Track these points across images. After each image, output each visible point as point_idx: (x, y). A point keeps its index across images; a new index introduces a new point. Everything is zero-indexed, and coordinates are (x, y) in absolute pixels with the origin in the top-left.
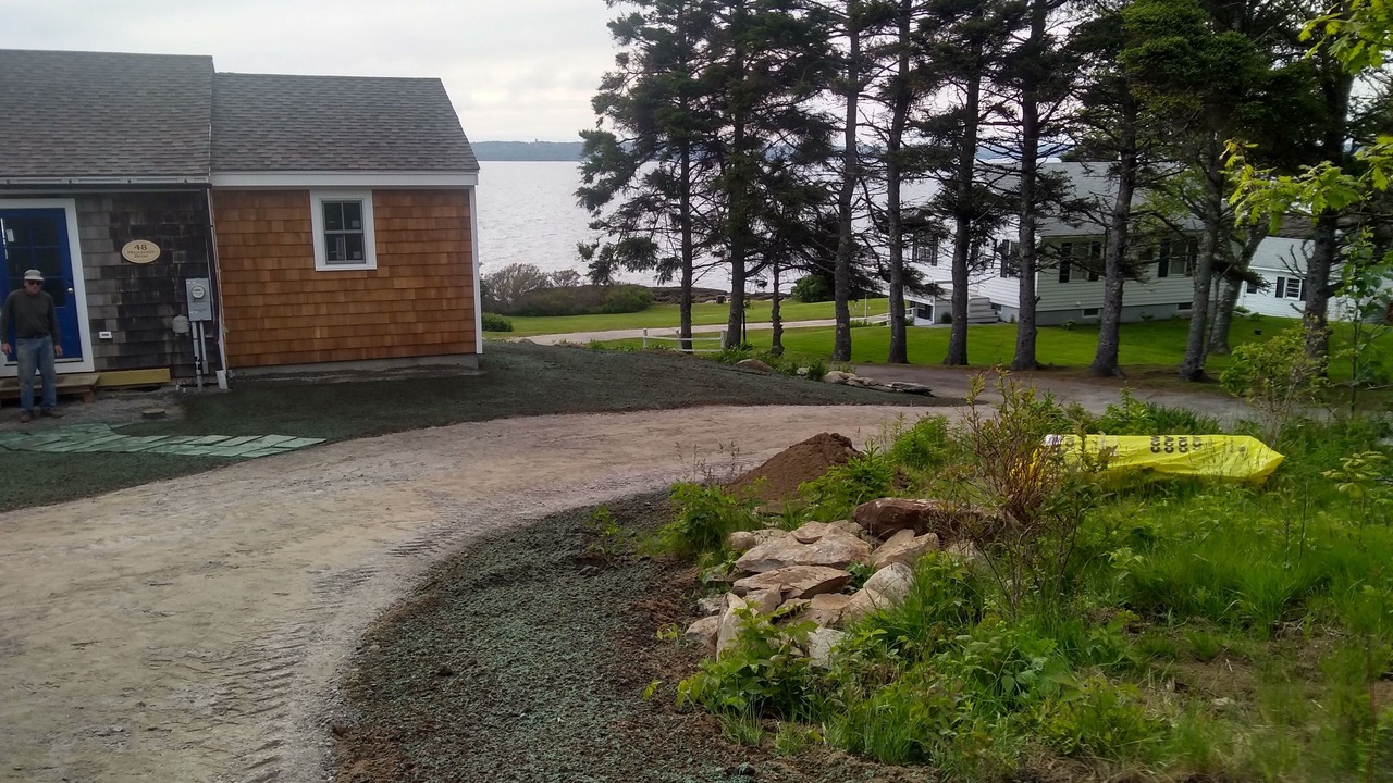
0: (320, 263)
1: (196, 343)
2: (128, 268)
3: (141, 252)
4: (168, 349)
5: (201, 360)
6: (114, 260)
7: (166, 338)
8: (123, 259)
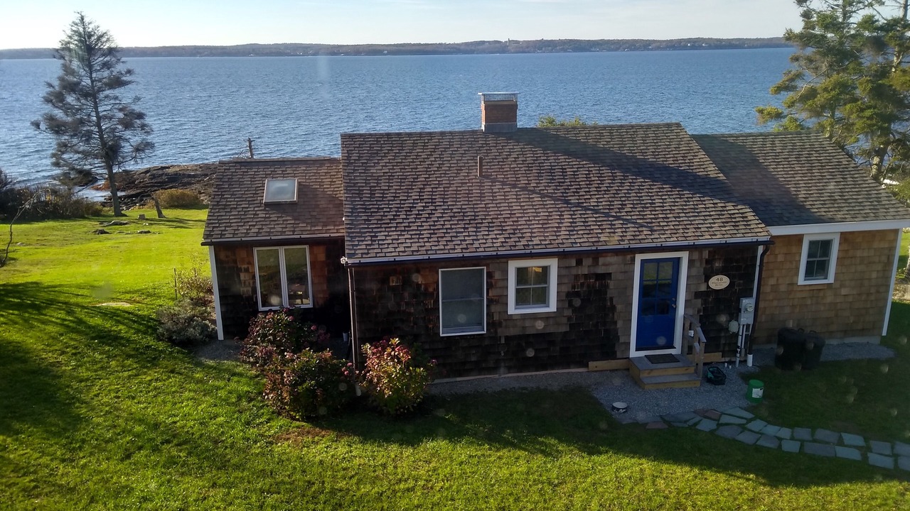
0: (801, 280)
1: (740, 337)
2: (710, 292)
3: (720, 282)
4: (723, 341)
5: (741, 349)
6: (703, 288)
7: (723, 334)
8: (708, 287)
